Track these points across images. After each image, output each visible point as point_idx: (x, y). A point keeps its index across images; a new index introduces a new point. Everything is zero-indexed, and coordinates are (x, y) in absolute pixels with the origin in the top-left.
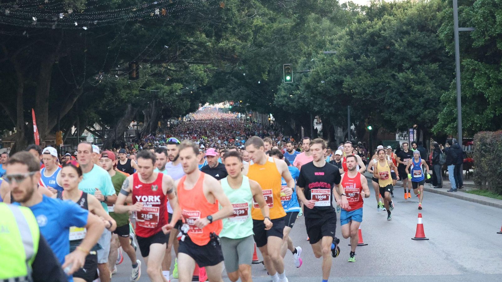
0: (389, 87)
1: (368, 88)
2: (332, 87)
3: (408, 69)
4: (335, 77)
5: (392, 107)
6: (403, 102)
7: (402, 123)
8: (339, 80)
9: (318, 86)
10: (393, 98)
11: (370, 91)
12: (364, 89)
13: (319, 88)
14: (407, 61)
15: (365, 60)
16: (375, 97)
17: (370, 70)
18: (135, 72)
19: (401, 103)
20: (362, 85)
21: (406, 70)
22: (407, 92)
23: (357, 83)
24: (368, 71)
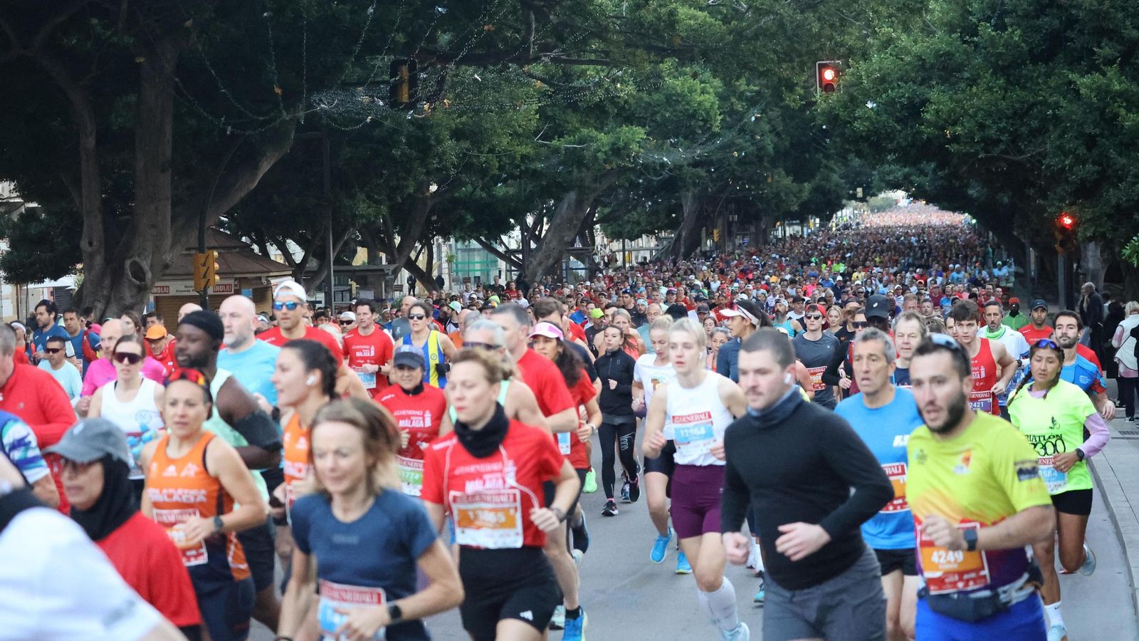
0: (1056, 119)
1: (994, 123)
2: (898, 121)
3: (1110, 62)
4: (904, 92)
5: (1067, 182)
6: (1094, 163)
7: (1093, 229)
8: (917, 100)
9: (856, 119)
10: (1066, 153)
11: (1002, 131)
12: (982, 126)
13: (856, 124)
14: (1111, 39)
15: (992, 39)
16: (1021, 152)
17: (1009, 69)
18: (405, 89)
19: (1089, 167)
20: (976, 113)
21: (1105, 65)
22: (1106, 132)
23: (963, 108)
24: (999, 70)
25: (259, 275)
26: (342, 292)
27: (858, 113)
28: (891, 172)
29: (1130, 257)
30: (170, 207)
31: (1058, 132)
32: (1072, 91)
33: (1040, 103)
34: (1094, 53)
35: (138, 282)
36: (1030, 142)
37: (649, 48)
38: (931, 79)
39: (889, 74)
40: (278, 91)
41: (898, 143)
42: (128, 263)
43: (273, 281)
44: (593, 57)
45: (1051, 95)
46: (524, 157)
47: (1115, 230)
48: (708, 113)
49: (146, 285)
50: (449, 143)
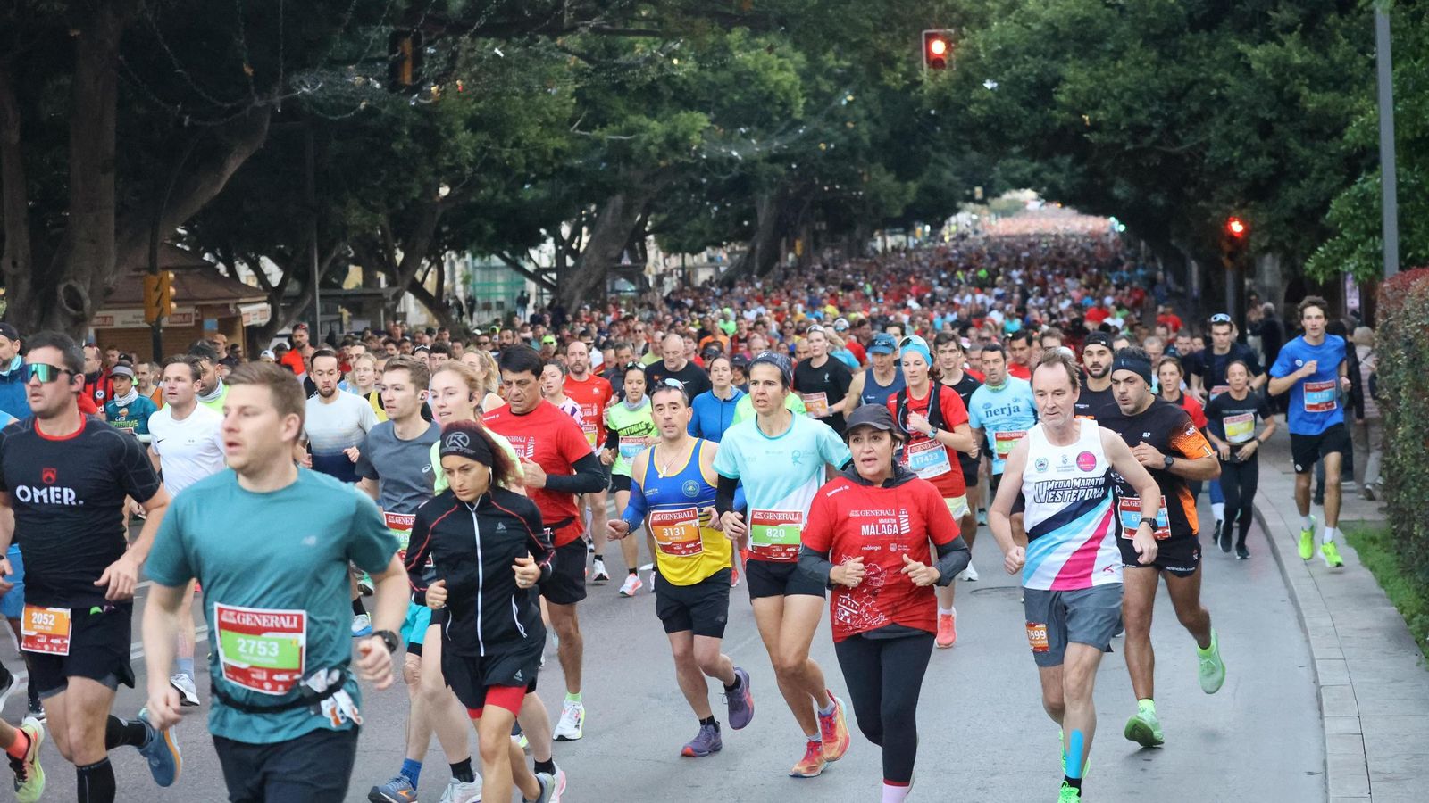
0: (1222, 99)
2: (1025, 104)
3: (1289, 30)
4: (1030, 68)
5: (1235, 178)
6: (1270, 155)
7: (1267, 238)
8: (1048, 79)
9: (971, 102)
10: (1234, 143)
11: (1155, 116)
12: (1129, 111)
13: (972, 109)
16: (1178, 142)
17: (1162, 38)
18: (408, 66)
19: (1264, 160)
20: (1121, 94)
21: (1283, 32)
22: (1285, 117)
23: (1105, 88)
24: (1150, 40)
25: (226, 302)
26: (330, 322)
27: (975, 94)
28: (1016, 168)
29: (1314, 272)
30: (112, 218)
31: (1226, 116)
32: (1241, 65)
33: (1202, 81)
34: (1268, 18)
35: (73, 312)
36: (1190, 129)
37: (714, 15)
38: (1065, 51)
39: (1013, 47)
40: (249, 71)
41: (1025, 131)
42: (61, 288)
43: (244, 310)
44: (643, 27)
45: (1216, 70)
46: (557, 152)
47: (1296, 238)
48: (786, 94)
49: (83, 315)
50: (464, 135)
